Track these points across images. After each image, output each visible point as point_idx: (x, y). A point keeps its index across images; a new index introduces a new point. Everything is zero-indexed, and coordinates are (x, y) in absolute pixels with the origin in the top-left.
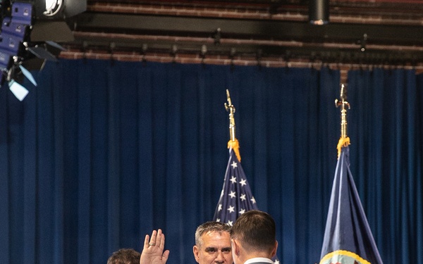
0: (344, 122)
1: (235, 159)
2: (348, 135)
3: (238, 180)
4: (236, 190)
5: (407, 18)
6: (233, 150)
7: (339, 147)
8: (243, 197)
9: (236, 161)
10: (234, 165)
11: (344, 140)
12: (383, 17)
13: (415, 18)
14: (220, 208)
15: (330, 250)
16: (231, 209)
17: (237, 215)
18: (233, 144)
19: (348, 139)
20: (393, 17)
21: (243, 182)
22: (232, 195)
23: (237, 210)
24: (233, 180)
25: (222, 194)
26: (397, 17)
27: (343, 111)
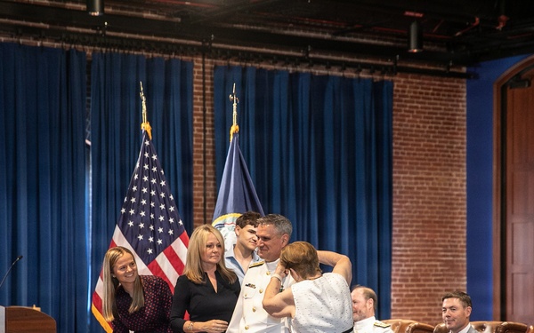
0: (235, 113)
1: (147, 138)
2: (238, 123)
3: (151, 155)
4: (148, 163)
5: (132, 10)
6: (146, 131)
7: (232, 132)
8: (155, 169)
9: (149, 140)
10: (147, 143)
11: (234, 128)
12: (114, 8)
13: (138, 10)
14: (136, 177)
15: (224, 212)
16: (146, 179)
17: (150, 183)
18: (145, 126)
19: (238, 127)
20: (122, 9)
21: (154, 157)
22: (146, 167)
23: (150, 179)
24: (147, 155)
25: (138, 165)
26: (125, 9)
27: (235, 105)
